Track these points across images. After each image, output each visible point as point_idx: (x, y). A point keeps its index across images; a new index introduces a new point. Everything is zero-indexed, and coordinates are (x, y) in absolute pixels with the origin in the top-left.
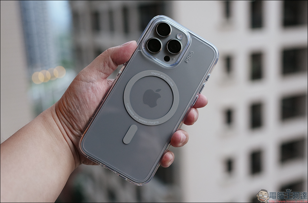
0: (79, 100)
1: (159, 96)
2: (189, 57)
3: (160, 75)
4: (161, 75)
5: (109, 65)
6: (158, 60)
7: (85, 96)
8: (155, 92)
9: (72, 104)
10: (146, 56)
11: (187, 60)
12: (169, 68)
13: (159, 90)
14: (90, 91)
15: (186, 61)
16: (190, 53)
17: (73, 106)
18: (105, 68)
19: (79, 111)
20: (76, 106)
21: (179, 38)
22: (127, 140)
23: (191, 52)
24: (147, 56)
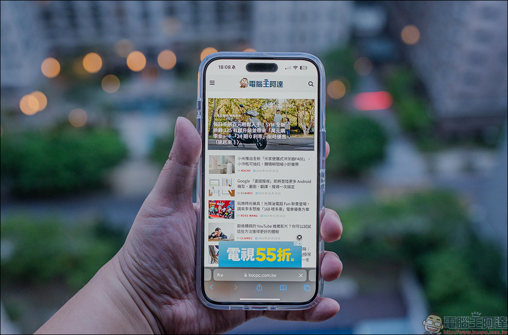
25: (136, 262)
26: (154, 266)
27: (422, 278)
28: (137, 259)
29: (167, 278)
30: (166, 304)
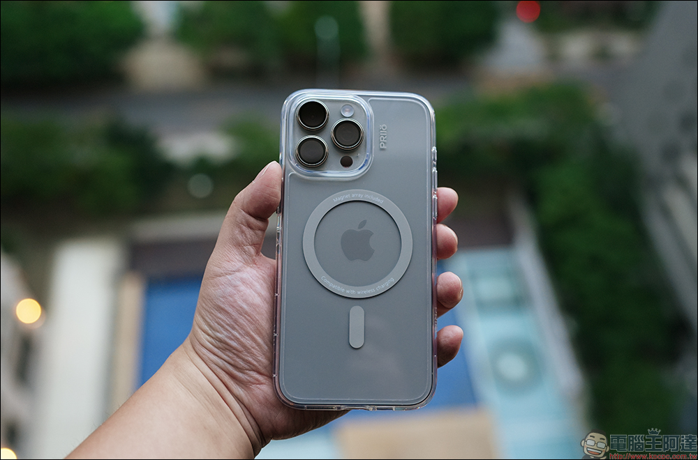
0: (228, 313)
1: (369, 234)
2: (384, 138)
3: (351, 195)
4: (353, 196)
5: (249, 226)
6: (334, 173)
7: (235, 302)
8: (359, 230)
9: (218, 324)
10: (308, 178)
11: (382, 145)
12: (358, 177)
13: (364, 223)
14: (242, 288)
15: (381, 147)
16: (382, 130)
17: (223, 327)
18: (245, 234)
19: (237, 331)
20: (228, 325)
21: (346, 114)
22: (357, 341)
23: (381, 126)
24: (311, 176)
25: (209, 335)
26: (230, 335)
27: (533, 198)
28: (210, 332)
29: (249, 349)
30: (254, 384)
